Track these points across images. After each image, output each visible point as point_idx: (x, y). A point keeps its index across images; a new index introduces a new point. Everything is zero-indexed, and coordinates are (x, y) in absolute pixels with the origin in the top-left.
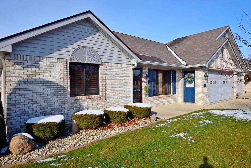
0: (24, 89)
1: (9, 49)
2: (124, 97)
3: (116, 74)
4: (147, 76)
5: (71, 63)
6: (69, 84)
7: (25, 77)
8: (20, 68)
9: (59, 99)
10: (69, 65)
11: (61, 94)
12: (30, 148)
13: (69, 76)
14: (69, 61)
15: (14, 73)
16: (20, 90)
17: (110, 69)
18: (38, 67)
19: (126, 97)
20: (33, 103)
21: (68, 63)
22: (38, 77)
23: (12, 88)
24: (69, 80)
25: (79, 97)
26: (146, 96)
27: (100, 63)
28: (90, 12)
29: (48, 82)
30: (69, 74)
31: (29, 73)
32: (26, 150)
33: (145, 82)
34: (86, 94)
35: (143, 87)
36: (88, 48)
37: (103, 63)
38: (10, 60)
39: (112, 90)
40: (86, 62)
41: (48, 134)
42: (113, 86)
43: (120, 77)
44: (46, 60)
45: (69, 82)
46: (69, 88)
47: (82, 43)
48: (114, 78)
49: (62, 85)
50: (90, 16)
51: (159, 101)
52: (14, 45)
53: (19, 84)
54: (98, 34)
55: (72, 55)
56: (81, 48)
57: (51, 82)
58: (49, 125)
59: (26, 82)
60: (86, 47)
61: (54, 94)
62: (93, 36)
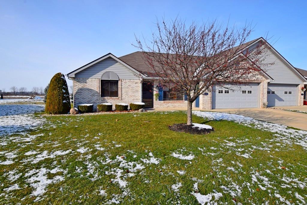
0: (81, 93)
1: (74, 76)
2: (135, 99)
3: (129, 85)
4: (157, 86)
5: (101, 80)
6: (100, 91)
7: (81, 87)
8: (79, 83)
9: (95, 98)
10: (100, 81)
11: (96, 96)
12: (76, 112)
13: (100, 87)
14: (100, 79)
15: (77, 86)
16: (79, 93)
17: (125, 83)
18: (86, 83)
19: (137, 99)
20: (84, 99)
21: (100, 80)
22: (86, 87)
23: (76, 92)
24: (100, 89)
25: (105, 98)
26: (156, 100)
27: (118, 80)
28: (110, 53)
29: (90, 90)
30: (100, 86)
31: (82, 86)
32: (74, 113)
33: (155, 91)
34: (110, 96)
35: (154, 94)
36: (111, 72)
37: (120, 80)
38: (75, 80)
39: (126, 95)
40: (109, 80)
41: (84, 110)
42: (127, 92)
43: (131, 87)
44: (90, 79)
45: (100, 90)
46: (100, 93)
47: (107, 70)
48: (127, 88)
49: (97, 91)
50: (110, 55)
51: (170, 104)
52: (76, 74)
53: (78, 90)
54: (117, 64)
55: (102, 77)
56: (107, 72)
57: (92, 90)
58: (84, 106)
59: (81, 89)
60: (109, 72)
61: (93, 95)
62: (114, 65)
